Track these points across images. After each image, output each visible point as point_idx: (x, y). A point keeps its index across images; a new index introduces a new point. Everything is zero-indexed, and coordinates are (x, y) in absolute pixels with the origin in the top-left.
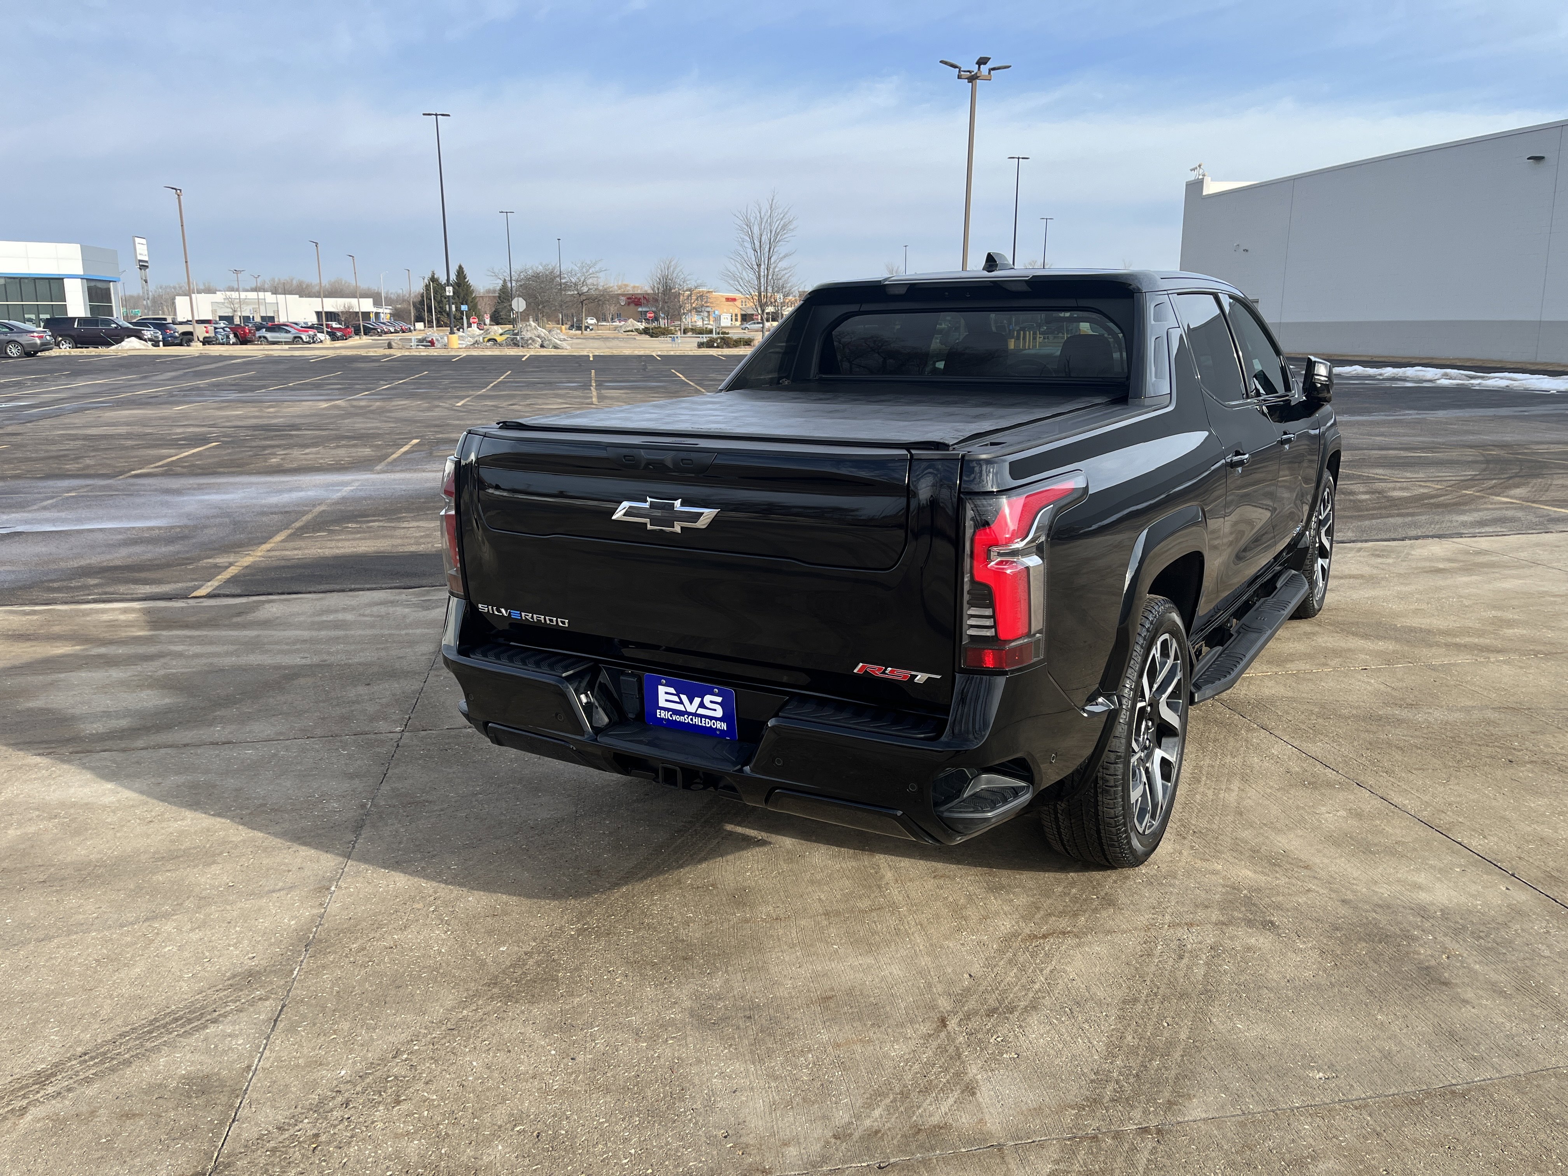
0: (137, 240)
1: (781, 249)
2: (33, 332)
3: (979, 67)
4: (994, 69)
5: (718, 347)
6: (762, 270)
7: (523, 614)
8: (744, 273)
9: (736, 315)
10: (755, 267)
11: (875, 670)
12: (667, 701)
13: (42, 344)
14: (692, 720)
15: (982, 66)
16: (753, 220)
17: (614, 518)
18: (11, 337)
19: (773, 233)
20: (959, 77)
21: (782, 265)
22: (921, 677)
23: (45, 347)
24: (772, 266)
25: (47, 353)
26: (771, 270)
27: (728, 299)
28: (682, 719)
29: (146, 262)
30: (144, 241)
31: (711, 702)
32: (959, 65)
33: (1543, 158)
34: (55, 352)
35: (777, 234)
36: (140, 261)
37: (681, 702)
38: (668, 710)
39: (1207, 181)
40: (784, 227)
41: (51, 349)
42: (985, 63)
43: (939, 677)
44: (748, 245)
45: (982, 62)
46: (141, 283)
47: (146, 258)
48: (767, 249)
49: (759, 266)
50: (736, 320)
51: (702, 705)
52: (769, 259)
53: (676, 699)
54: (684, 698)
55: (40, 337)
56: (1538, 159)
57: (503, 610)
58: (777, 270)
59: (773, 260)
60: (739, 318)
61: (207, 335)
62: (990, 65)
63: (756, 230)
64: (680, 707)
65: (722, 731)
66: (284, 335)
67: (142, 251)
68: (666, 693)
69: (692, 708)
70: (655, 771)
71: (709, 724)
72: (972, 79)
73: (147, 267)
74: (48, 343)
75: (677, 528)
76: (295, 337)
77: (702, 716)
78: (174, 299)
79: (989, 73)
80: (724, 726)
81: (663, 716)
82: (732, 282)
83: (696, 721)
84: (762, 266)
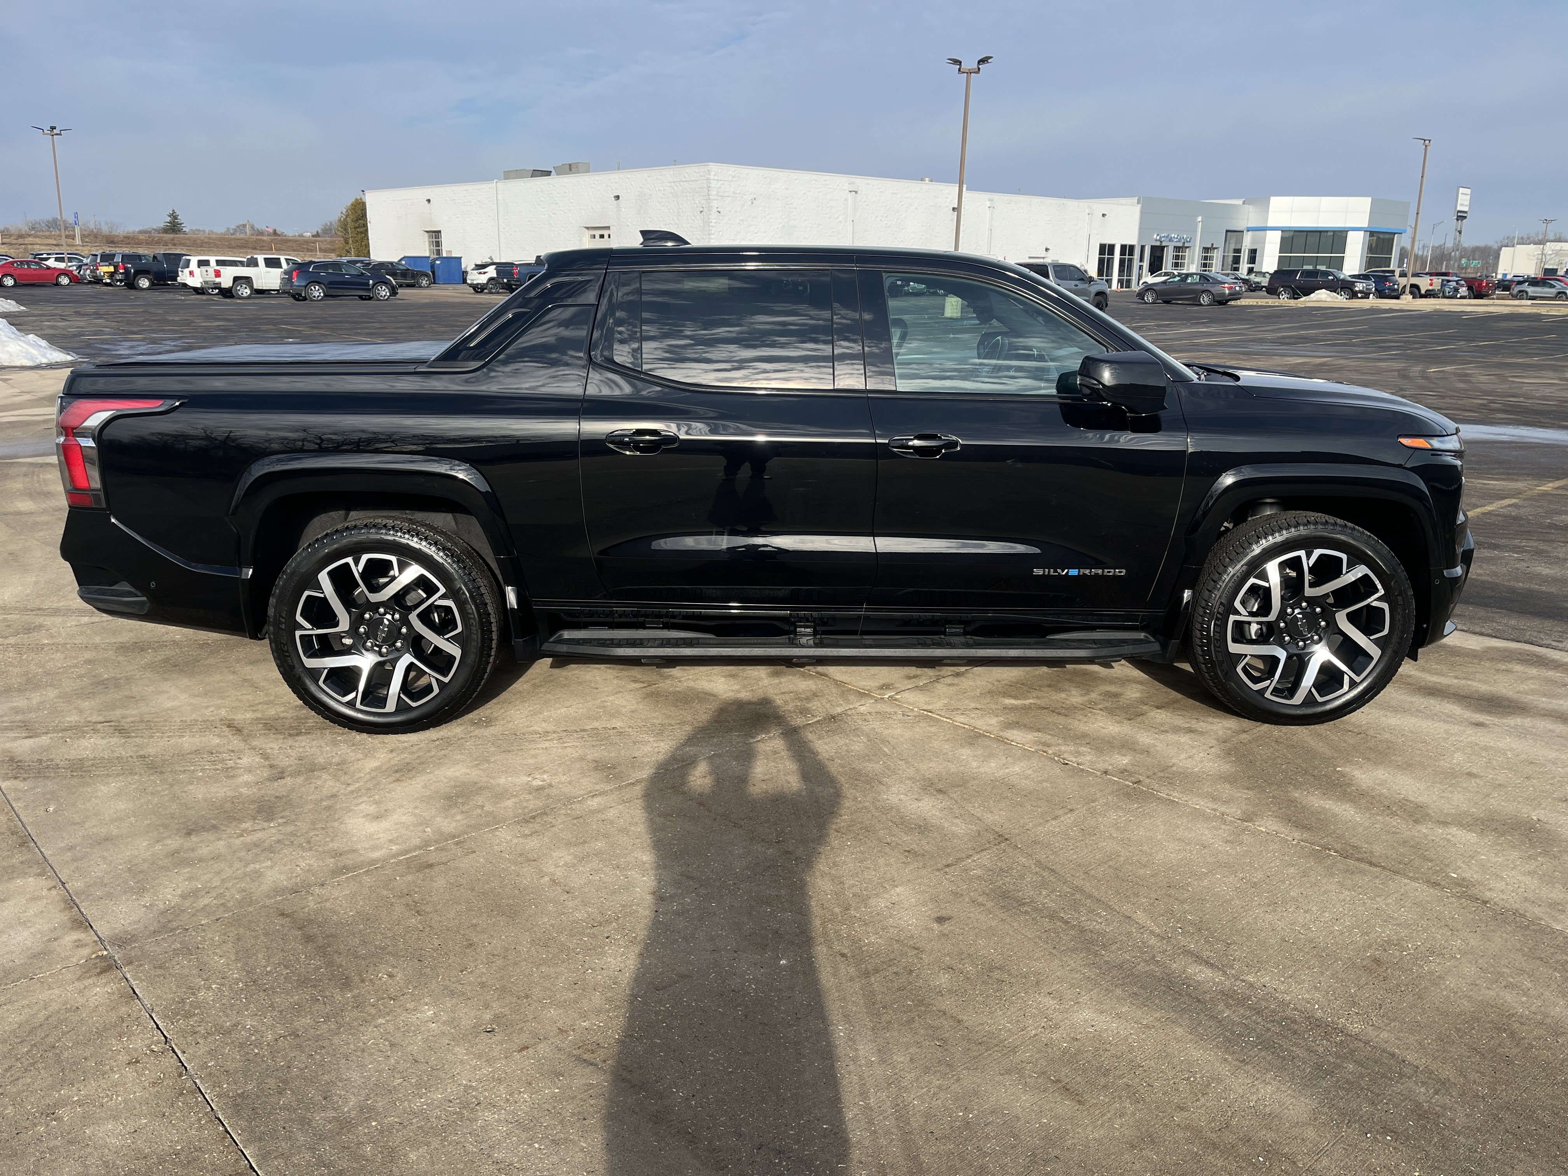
0: (1461, 190)
2: (1225, 283)
13: (1230, 294)
18: (1206, 286)
23: (1235, 296)
25: (1238, 303)
29: (1466, 212)
30: (1468, 191)
34: (1243, 302)
36: (1459, 212)
41: (1239, 299)
46: (1453, 233)
47: (1466, 209)
55: (1230, 288)
61: (1431, 288)
66: (1546, 290)
67: (1464, 201)
73: (1465, 217)
74: (1238, 293)
76: (1559, 293)
78: (1500, 249)
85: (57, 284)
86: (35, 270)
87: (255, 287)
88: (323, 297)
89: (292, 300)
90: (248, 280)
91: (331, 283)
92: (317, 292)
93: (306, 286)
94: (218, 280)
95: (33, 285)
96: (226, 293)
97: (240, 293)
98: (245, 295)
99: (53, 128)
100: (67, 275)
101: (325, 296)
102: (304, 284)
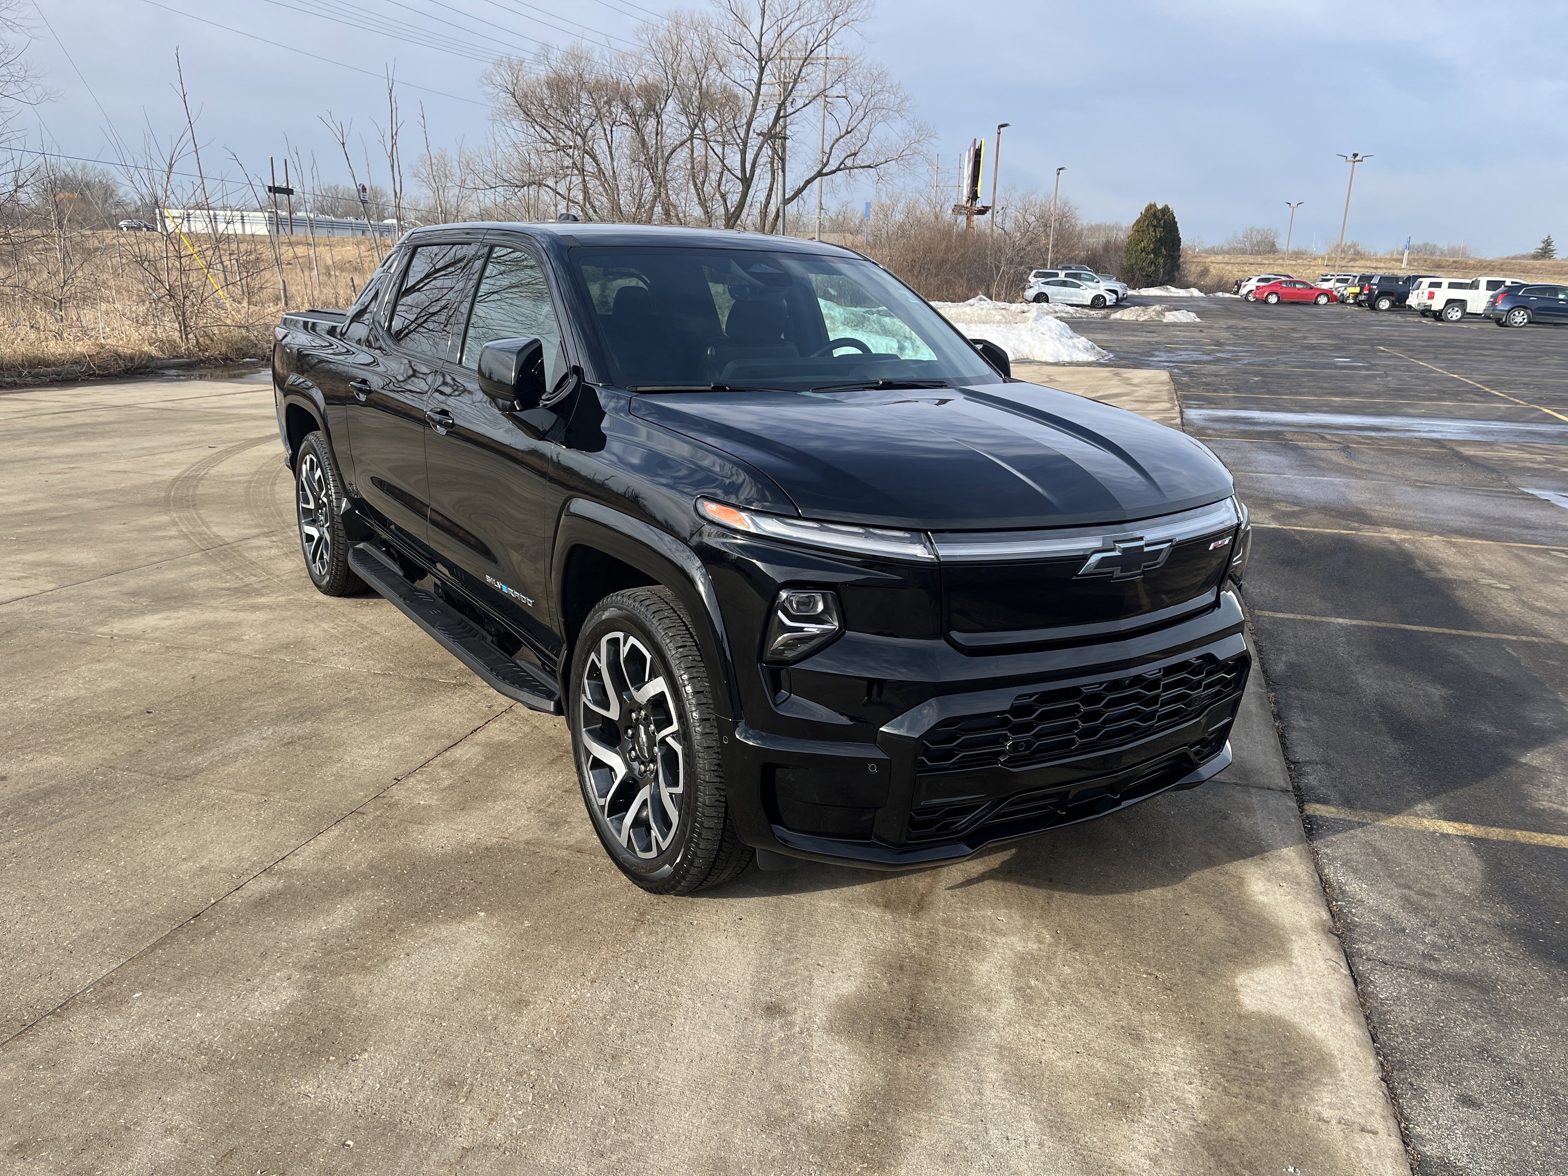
85: (1316, 303)
86: (1299, 289)
87: (1468, 310)
88: (1526, 324)
89: (1495, 326)
90: (1462, 303)
91: (1540, 309)
92: (1520, 317)
93: (1509, 311)
94: (1429, 302)
95: (1298, 303)
96: (1438, 316)
97: (1449, 316)
98: (1454, 318)
99: (1355, 155)
100: (1327, 295)
101: (1529, 322)
102: (1507, 309)
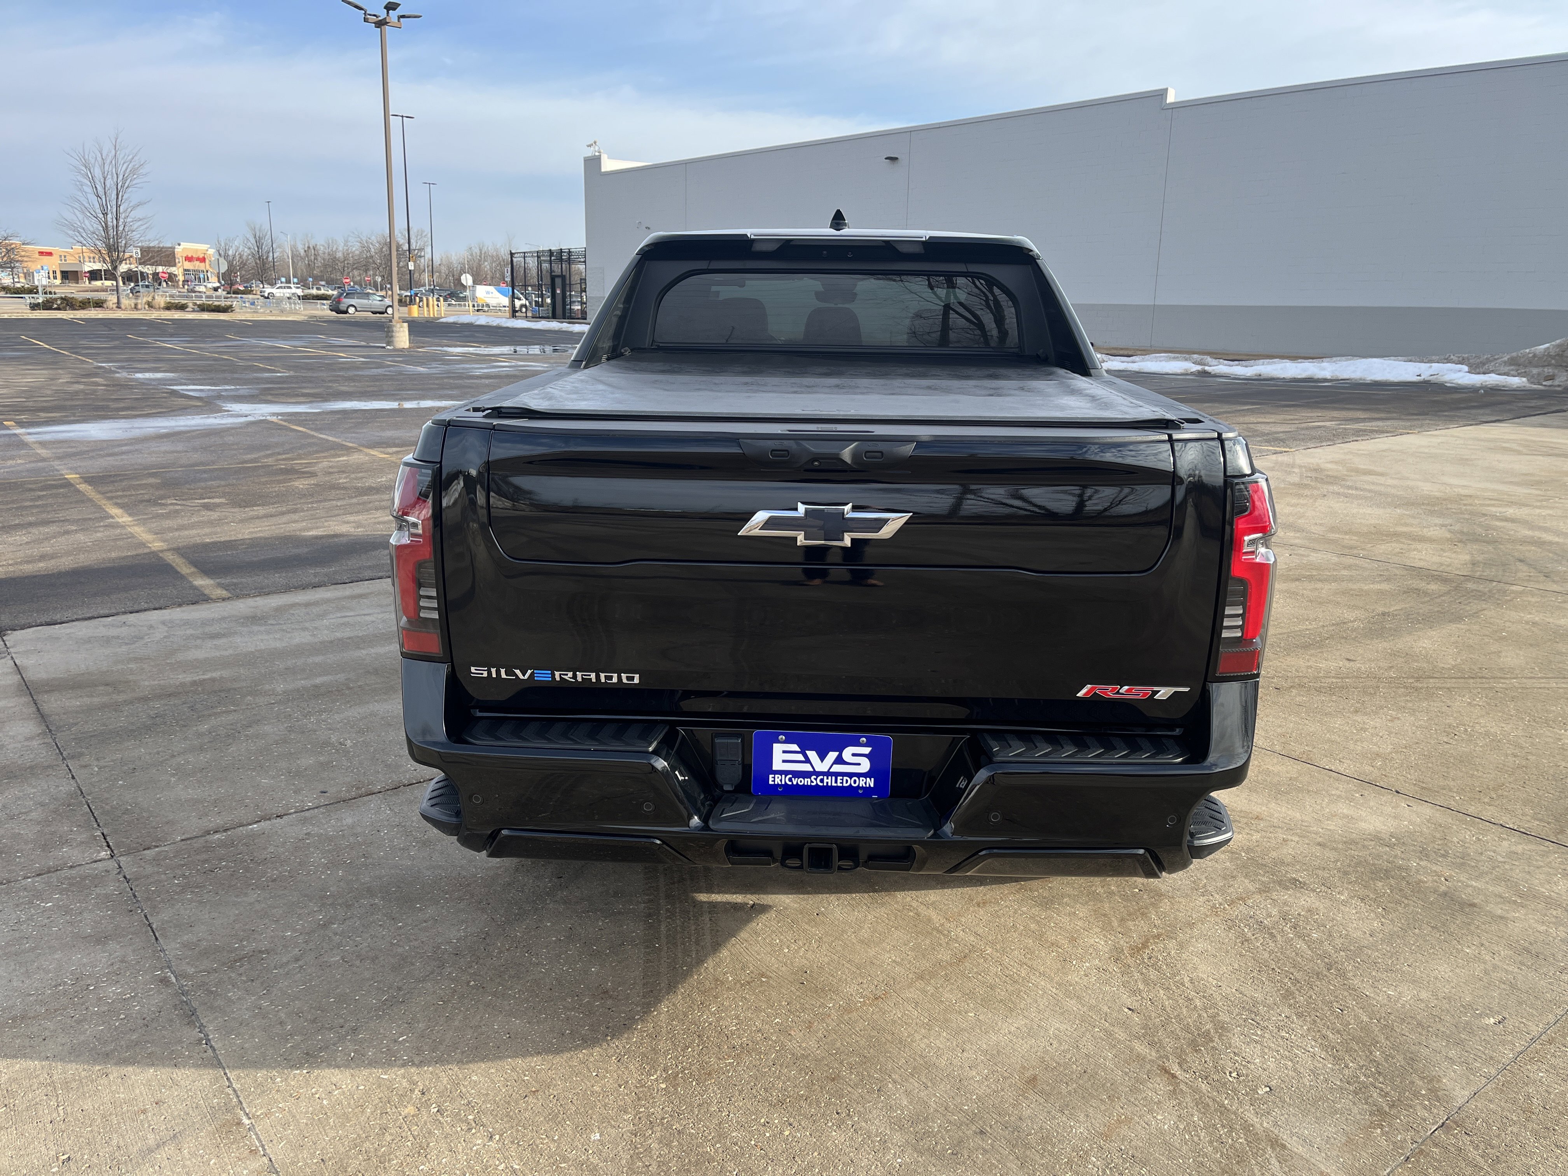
1: (131, 197)
3: (388, 13)
4: (403, 17)
5: (58, 309)
6: (109, 219)
7: (557, 674)
8: (87, 222)
9: (55, 272)
10: (101, 216)
11: (1109, 691)
12: (784, 761)
14: (822, 781)
15: (391, 12)
16: (93, 161)
17: (739, 534)
19: (121, 177)
20: (366, 20)
21: (137, 213)
22: (1164, 693)
24: (123, 216)
26: (121, 220)
27: (41, 253)
28: (807, 782)
31: (854, 755)
32: (364, 7)
33: (897, 159)
35: (124, 180)
37: (807, 760)
38: (786, 773)
39: (604, 158)
40: (134, 171)
42: (394, 9)
43: (1187, 689)
44: (88, 190)
45: (390, 7)
48: (114, 196)
49: (105, 214)
50: (55, 278)
51: (839, 761)
52: (118, 206)
53: (800, 757)
54: (812, 755)
56: (893, 159)
57: (518, 672)
58: (129, 220)
59: (122, 209)
60: (59, 275)
62: (399, 11)
63: (97, 173)
64: (807, 767)
65: (867, 790)
68: (784, 752)
69: (821, 766)
70: (769, 853)
71: (847, 782)
72: (380, 24)
75: (847, 542)
77: (837, 774)
79: (399, 21)
80: (871, 782)
81: (777, 781)
82: (71, 232)
83: (829, 781)
84: (109, 216)
